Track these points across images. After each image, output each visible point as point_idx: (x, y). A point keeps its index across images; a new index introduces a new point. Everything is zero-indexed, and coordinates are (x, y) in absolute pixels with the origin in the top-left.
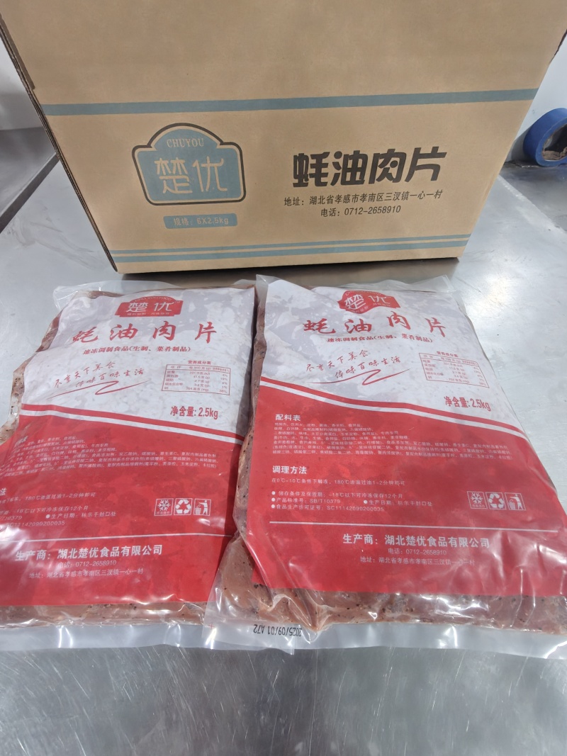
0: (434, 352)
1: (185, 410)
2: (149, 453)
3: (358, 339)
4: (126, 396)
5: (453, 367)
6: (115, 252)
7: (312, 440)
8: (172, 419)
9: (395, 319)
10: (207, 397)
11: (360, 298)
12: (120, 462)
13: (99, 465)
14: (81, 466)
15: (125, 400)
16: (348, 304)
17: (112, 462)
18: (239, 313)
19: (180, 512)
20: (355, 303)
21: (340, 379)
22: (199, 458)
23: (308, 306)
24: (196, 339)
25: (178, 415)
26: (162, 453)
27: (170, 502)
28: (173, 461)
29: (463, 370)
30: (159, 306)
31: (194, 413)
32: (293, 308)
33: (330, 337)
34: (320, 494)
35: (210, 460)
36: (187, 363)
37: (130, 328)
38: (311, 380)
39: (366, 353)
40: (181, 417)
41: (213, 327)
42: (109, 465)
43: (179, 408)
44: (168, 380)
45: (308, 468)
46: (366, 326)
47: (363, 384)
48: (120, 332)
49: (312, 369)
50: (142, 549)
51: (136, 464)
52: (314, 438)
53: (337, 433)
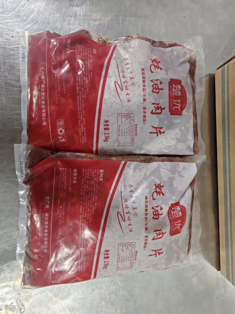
0: (136, 250)
1: (107, 126)
2: (84, 113)
3: (146, 212)
4: (113, 96)
5: (128, 257)
6: (228, 66)
7: (89, 186)
8: (102, 121)
9: (160, 233)
10: (116, 136)
11: (178, 215)
12: (79, 101)
13: (78, 92)
14: (77, 84)
15: (112, 96)
16: (176, 208)
17: (79, 97)
18: (172, 147)
19: (59, 130)
20: (176, 212)
21: (123, 201)
22: (84, 135)
23: (175, 186)
24: (152, 126)
25: (104, 123)
26: (84, 119)
27: (63, 126)
28: (81, 124)
29: (126, 261)
30: (177, 103)
31: (106, 131)
32: (174, 177)
33: (148, 198)
34: (65, 188)
35: (83, 140)
36: (135, 124)
37: (159, 89)
38: (123, 187)
39: (136, 216)
40: (103, 125)
41: (160, 134)
42: (78, 96)
43: (108, 123)
44: (124, 115)
45: (76, 184)
46: (157, 217)
47: (118, 212)
48: (156, 85)
49: (129, 187)
50: (44, 117)
51: (79, 108)
52: (90, 187)
53: (92, 198)
